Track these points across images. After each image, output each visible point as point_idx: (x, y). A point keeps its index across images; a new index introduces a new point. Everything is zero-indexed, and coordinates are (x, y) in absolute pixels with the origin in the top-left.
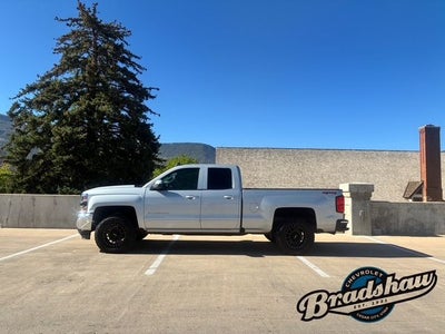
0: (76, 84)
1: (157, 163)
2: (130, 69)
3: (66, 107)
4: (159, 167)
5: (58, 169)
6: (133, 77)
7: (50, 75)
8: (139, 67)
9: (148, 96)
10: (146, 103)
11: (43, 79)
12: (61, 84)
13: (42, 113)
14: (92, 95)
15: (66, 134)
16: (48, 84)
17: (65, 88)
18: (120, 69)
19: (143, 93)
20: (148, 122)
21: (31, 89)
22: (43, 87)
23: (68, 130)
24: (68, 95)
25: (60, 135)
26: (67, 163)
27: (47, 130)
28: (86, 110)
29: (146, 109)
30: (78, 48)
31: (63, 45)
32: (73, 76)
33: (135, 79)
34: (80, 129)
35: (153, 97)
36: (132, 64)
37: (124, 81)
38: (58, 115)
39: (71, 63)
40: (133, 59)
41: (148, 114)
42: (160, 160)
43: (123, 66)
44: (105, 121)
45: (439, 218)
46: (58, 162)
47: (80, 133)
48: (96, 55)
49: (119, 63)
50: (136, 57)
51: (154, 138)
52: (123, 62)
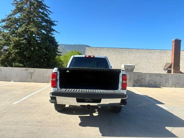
0: (22, 19)
1: (58, 53)
2: (45, 12)
3: (17, 29)
4: (58, 55)
5: (13, 55)
6: (46, 15)
7: (11, 15)
8: (50, 11)
9: (53, 25)
10: (53, 27)
11: (8, 16)
12: (15, 19)
13: (8, 31)
14: (29, 24)
15: (16, 40)
16: (10, 19)
17: (16, 21)
18: (41, 12)
19: (52, 23)
20: (53, 36)
21: (3, 21)
22: (8, 20)
23: (17, 39)
24: (19, 24)
25: (14, 41)
26: (17, 53)
27: (8, 39)
28: (25, 30)
29: (53, 30)
30: (22, 3)
31: (15, 2)
32: (20, 15)
33: (48, 17)
34: (22, 39)
35: (56, 25)
36: (46, 10)
37: (43, 18)
38: (13, 32)
39: (20, 9)
40: (47, 8)
41: (54, 33)
43: (42, 11)
44: (34, 35)
45: (163, 80)
46: (13, 53)
47: (23, 40)
48: (31, 6)
49: (40, 10)
50: (48, 7)
51: (56, 43)
52: (42, 9)
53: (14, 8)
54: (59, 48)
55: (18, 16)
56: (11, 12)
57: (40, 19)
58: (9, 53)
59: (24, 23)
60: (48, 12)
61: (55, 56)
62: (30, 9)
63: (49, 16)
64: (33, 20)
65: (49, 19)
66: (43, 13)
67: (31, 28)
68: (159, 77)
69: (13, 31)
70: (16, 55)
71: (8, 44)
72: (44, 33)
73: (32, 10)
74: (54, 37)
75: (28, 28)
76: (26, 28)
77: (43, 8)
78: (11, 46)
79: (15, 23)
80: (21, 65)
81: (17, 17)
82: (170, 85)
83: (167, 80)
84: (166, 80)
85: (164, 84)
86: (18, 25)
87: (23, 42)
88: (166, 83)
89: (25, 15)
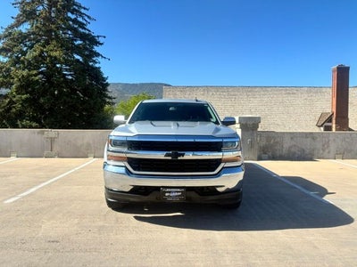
0: (33, 33)
1: (108, 100)
2: (80, 19)
3: (24, 53)
4: (109, 103)
5: (19, 106)
6: (82, 25)
7: (12, 27)
8: (88, 17)
9: (98, 43)
10: (96, 49)
11: (7, 30)
12: (21, 33)
13: (6, 60)
14: (47, 43)
15: (23, 76)
16: (10, 34)
17: (23, 38)
18: (71, 19)
19: (93, 41)
20: (97, 65)
22: (6, 37)
23: (25, 73)
24: (28, 43)
25: (17, 77)
26: (26, 100)
27: (8, 75)
28: (40, 55)
29: (98, 55)
30: (33, 2)
32: (29, 27)
33: (85, 29)
34: (35, 72)
35: (102, 44)
36: (81, 15)
37: (74, 30)
38: (17, 61)
39: (29, 15)
40: (82, 11)
41: (99, 59)
42: (110, 98)
43: (73, 17)
44: (58, 66)
45: (319, 145)
46: (17, 100)
47: (35, 75)
48: (50, 7)
49: (69, 14)
50: (85, 9)
51: (104, 79)
52: (72, 13)
53: (17, 12)
54: (109, 88)
55: (25, 28)
56: (13, 22)
57: (69, 32)
58: (9, 102)
59: (38, 41)
60: (86, 18)
61: (102, 107)
62: (50, 13)
63: (88, 27)
64: (57, 35)
65: (87, 32)
66: (75, 21)
67: (51, 50)
68: (309, 139)
69: (17, 57)
70: (23, 106)
71: (8, 85)
72: (78, 60)
73: (53, 15)
74: (99, 68)
75: (47, 52)
76: (42, 52)
77: (76, 10)
78: (14, 86)
79: (20, 43)
80: (34, 124)
81: (24, 31)
82: (332, 154)
83: (326, 145)
84: (323, 146)
85: (321, 152)
86: (26, 46)
87: (37, 78)
88: (324, 150)
89: (39, 25)
